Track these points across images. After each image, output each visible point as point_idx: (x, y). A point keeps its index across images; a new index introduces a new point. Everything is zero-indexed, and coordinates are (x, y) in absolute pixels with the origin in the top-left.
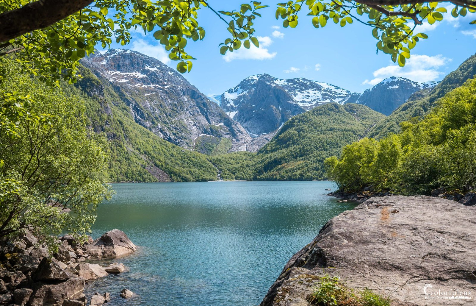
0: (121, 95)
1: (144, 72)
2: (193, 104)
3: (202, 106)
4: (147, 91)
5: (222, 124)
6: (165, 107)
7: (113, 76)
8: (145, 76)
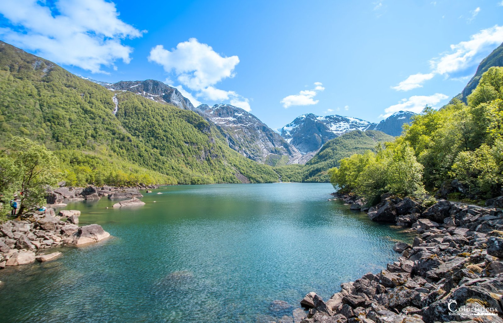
0: (221, 131)
1: (235, 117)
2: (264, 135)
3: (269, 136)
4: (236, 128)
5: (282, 147)
6: (247, 137)
7: (216, 120)
8: (235, 119)
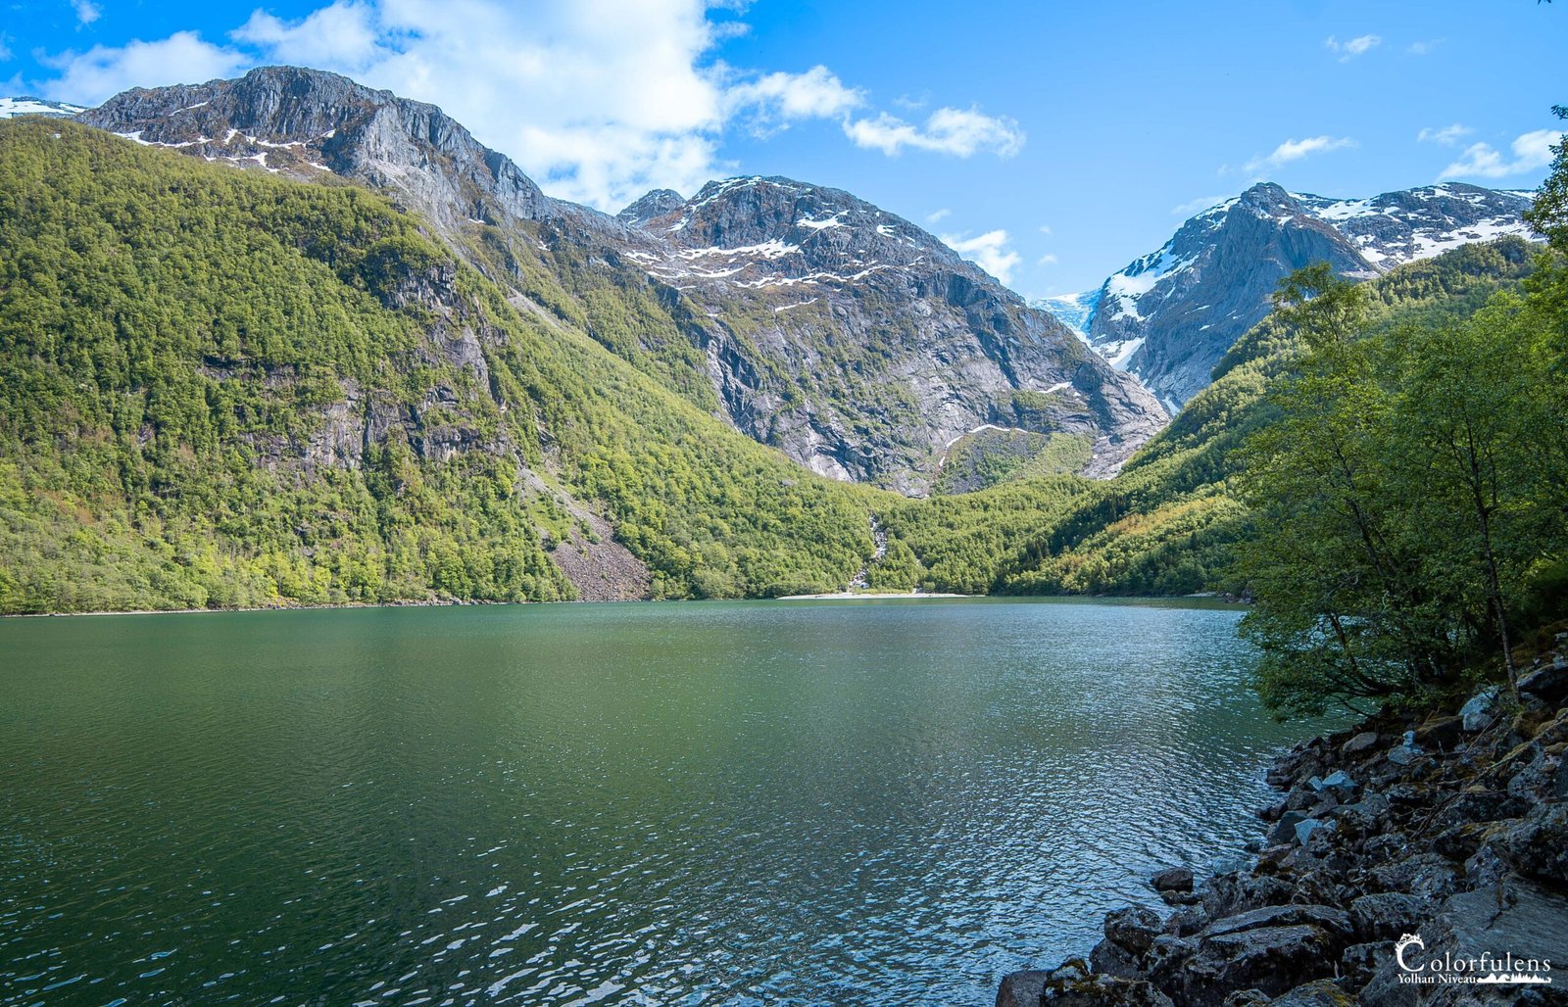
0: (680, 314)
1: (793, 237)
2: (951, 323)
3: (989, 328)
4: (788, 295)
5: (1066, 385)
6: (844, 342)
7: (691, 262)
8: (793, 249)
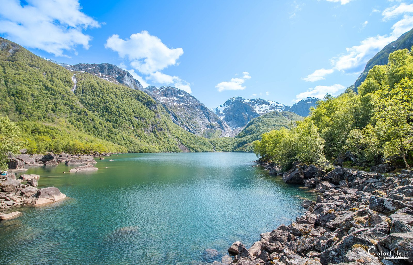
0: (166, 108)
2: (201, 113)
3: (206, 114)
4: (179, 106)
5: (217, 123)
6: (188, 114)
7: (162, 99)
8: (178, 99)
